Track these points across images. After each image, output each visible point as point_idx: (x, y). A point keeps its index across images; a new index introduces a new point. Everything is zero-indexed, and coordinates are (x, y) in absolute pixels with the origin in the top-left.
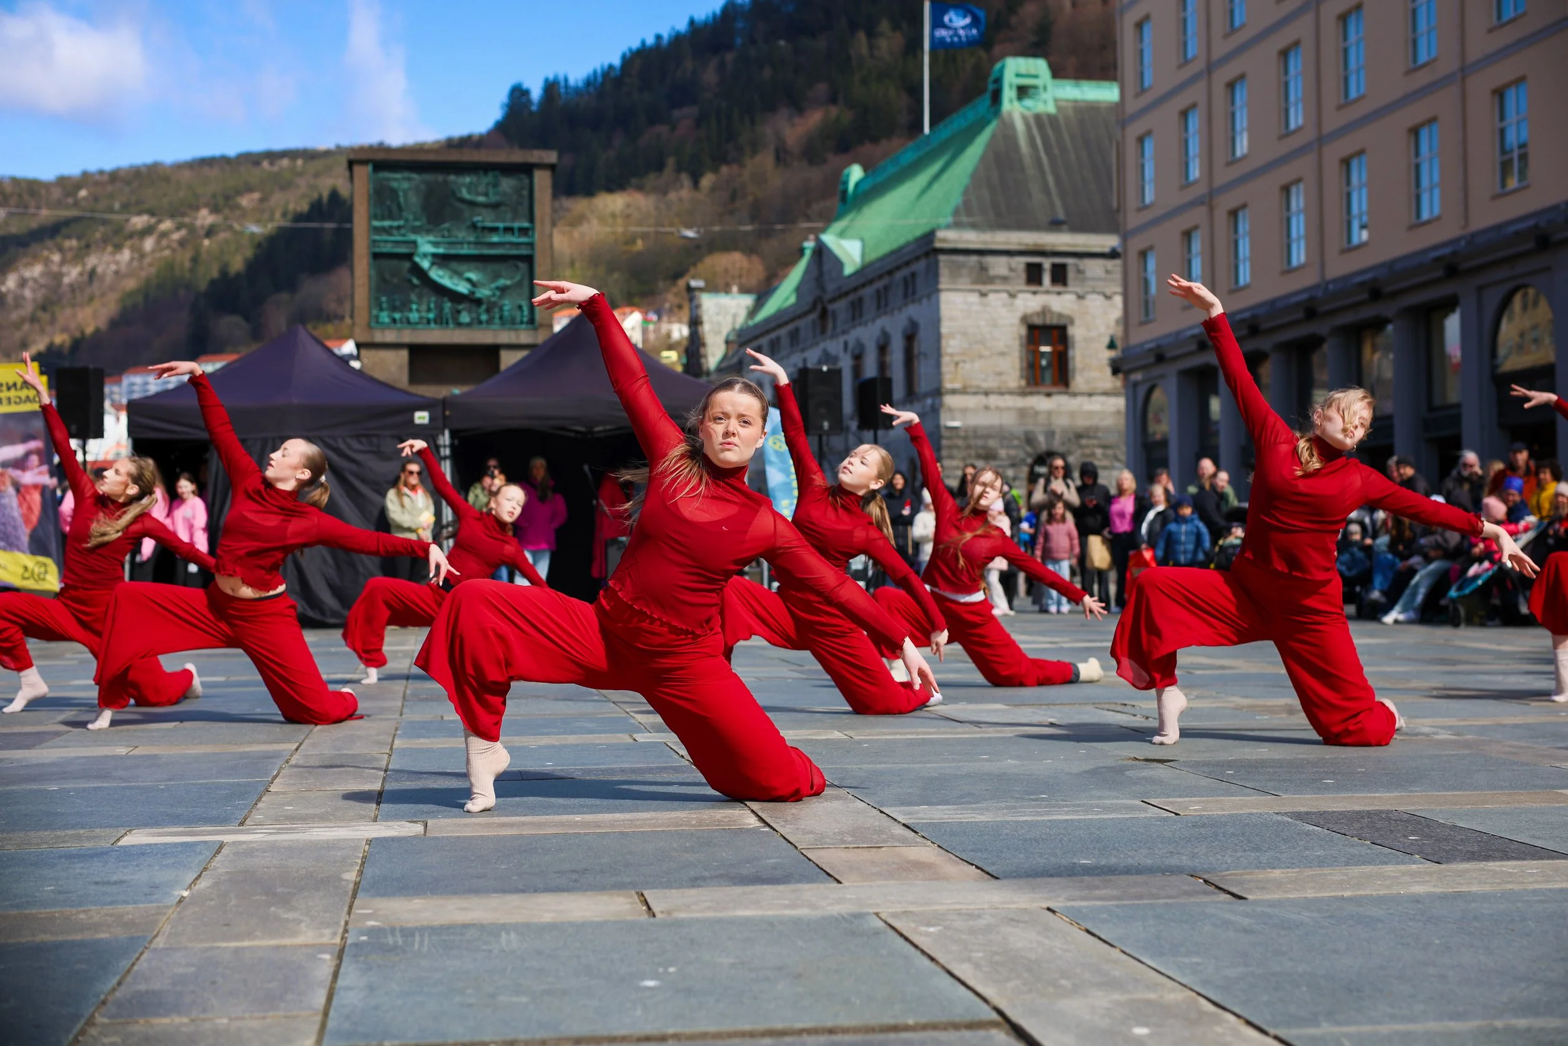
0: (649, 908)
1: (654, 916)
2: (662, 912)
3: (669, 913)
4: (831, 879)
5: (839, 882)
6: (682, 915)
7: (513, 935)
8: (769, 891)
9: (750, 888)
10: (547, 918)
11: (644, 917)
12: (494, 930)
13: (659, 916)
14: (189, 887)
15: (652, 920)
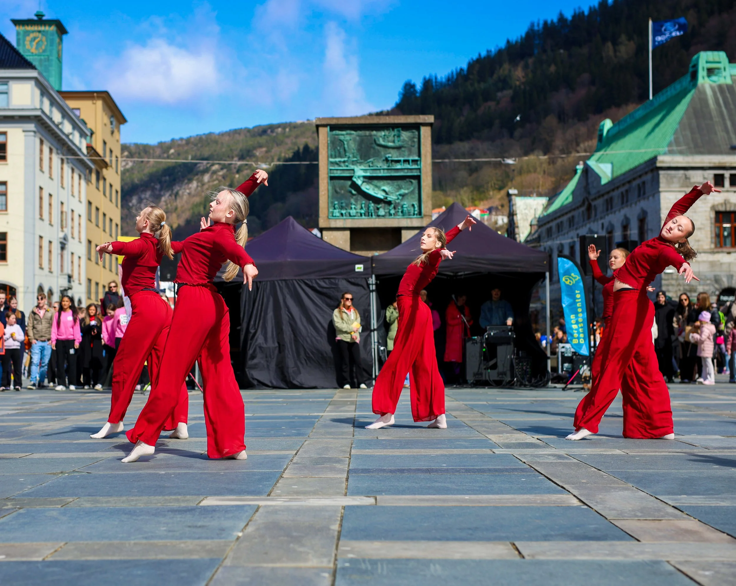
0: (520, 553)
1: (523, 557)
2: (529, 555)
3: (533, 556)
4: (633, 539)
5: (638, 541)
6: (541, 558)
7: (438, 566)
8: (594, 545)
9: (582, 543)
10: (457, 556)
11: (518, 558)
12: (426, 563)
13: (527, 558)
14: (242, 531)
15: (523, 560)
